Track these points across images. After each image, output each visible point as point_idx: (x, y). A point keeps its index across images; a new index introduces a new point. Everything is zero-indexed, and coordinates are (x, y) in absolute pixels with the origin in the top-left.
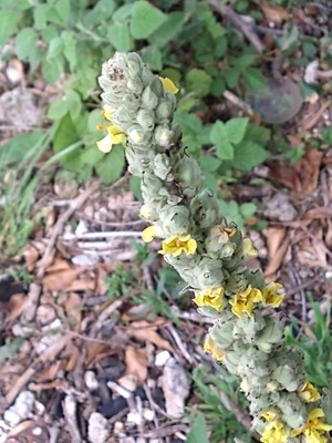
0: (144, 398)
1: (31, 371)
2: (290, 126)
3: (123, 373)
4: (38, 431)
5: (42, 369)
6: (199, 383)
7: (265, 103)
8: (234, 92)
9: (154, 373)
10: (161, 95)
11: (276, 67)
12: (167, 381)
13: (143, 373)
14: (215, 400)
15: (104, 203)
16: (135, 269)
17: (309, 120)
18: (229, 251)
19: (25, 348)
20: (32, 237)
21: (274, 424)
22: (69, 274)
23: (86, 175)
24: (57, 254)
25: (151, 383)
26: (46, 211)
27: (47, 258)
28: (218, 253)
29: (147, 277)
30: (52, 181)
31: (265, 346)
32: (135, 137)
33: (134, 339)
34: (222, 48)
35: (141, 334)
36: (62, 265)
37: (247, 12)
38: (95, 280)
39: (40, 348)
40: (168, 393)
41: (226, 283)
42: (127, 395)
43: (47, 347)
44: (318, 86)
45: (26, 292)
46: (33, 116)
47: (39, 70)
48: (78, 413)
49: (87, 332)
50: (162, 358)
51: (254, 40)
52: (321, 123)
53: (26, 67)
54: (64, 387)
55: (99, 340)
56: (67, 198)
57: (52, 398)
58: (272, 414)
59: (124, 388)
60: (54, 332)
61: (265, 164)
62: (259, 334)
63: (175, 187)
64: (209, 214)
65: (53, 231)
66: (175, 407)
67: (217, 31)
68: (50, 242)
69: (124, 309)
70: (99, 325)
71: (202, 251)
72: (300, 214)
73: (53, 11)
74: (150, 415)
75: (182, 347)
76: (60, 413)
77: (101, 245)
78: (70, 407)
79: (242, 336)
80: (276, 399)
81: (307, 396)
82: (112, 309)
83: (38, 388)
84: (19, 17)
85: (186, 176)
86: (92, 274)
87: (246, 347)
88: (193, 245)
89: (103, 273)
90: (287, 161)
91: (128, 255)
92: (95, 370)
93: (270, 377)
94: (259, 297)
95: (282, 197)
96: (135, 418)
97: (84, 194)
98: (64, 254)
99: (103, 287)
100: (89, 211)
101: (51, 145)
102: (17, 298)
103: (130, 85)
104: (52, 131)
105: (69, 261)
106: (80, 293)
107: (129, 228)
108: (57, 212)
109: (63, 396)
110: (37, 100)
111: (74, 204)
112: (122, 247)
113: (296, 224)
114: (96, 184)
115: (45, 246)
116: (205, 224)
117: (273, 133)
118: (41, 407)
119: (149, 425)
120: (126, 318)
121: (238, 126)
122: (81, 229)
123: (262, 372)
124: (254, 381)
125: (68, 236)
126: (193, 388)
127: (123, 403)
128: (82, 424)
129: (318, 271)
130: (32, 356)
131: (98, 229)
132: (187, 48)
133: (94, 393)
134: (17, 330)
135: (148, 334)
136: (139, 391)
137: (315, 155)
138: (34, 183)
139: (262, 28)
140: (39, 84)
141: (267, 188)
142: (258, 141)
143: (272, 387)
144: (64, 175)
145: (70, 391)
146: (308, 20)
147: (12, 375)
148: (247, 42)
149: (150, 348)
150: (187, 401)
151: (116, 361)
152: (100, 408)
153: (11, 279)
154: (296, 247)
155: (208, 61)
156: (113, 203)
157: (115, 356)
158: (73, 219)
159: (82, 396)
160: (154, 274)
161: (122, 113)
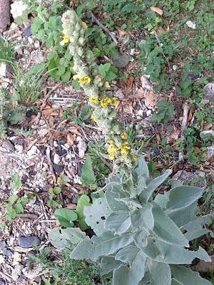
0: (72, 151)
1: (36, 140)
2: (124, 68)
3: (66, 142)
4: (37, 159)
5: (40, 139)
6: (90, 147)
7: (117, 60)
8: (107, 56)
9: (76, 143)
10: (82, 26)
11: (121, 49)
12: (80, 146)
13: (72, 143)
14: (94, 152)
15: (63, 88)
16: (72, 110)
17: (130, 67)
18: (101, 84)
19: (35, 132)
20: (39, 98)
21: (112, 145)
22: (50, 110)
23: (58, 79)
24: (47, 104)
25: (75, 146)
26: (45, 90)
27: (44, 105)
28: (97, 85)
29: (75, 113)
30: (47, 80)
31: (111, 119)
32: (72, 40)
33: (70, 132)
34: (104, 42)
35: (72, 131)
36: (49, 107)
37: (113, 31)
38: (59, 113)
39: (39, 133)
40: (80, 150)
41: (99, 95)
42: (67, 149)
43: (42, 132)
44: (134, 56)
45: (36, 115)
46: (42, 59)
47: (45, 44)
48: (51, 154)
49: (55, 129)
50: (79, 139)
51: (115, 40)
52: (134, 68)
53: (41, 43)
54: (47, 145)
55: (59, 131)
56: (51, 86)
57: (43, 149)
58: (112, 142)
59: (66, 147)
60: (45, 128)
61: (115, 80)
62: (109, 114)
63: (85, 60)
64: (95, 71)
65: (46, 96)
66: (81, 153)
67: (103, 36)
68: (45, 100)
69: (67, 123)
70: (59, 127)
71: (92, 83)
72: (125, 96)
73: (50, 24)
74: (73, 156)
75: (85, 135)
76: (45, 153)
77: (61, 102)
78: (48, 152)
79: (104, 114)
80: (113, 137)
81: (123, 137)
82: (63, 122)
83: (38, 145)
84: (39, 26)
85: (89, 57)
86: (58, 111)
87: (104, 118)
88: (89, 80)
89: (61, 111)
90: (123, 79)
91: (70, 106)
92: (57, 141)
93: (112, 129)
94: (109, 101)
95: (120, 91)
96: (69, 156)
97: (57, 85)
98: (49, 104)
99: (61, 115)
100: (58, 91)
101: (47, 68)
102: (33, 116)
103: (71, 21)
104: (47, 64)
105: (51, 106)
106: (54, 116)
107: (71, 97)
108: (48, 91)
109: (46, 148)
110: (43, 54)
111: (53, 88)
112: (68, 103)
113: (124, 100)
114: (61, 82)
115: (43, 101)
116: (94, 74)
117: (119, 70)
118: (39, 151)
119: (73, 159)
120: (68, 125)
121: (108, 66)
122: (55, 96)
123: (109, 127)
124: (107, 130)
125: (51, 98)
126: (87, 148)
127: (65, 152)
128: (52, 157)
129: (129, 115)
130: (37, 135)
131: (61, 97)
132: (93, 41)
133: (56, 148)
134: (33, 127)
135: (75, 131)
136: (71, 148)
137: (132, 78)
138: (41, 80)
139: (117, 37)
140: (44, 49)
141: (116, 88)
142: (114, 72)
143: (112, 132)
144: (51, 78)
145: (48, 147)
146: (132, 35)
147: (30, 140)
148: (113, 40)
149: (75, 135)
150: (85, 152)
151: (64, 138)
152: (58, 152)
153: (32, 110)
154: (123, 107)
155: (100, 45)
156: (66, 89)
157: (63, 137)
158: (53, 93)
159: (52, 149)
160: (78, 112)
161: (69, 31)
